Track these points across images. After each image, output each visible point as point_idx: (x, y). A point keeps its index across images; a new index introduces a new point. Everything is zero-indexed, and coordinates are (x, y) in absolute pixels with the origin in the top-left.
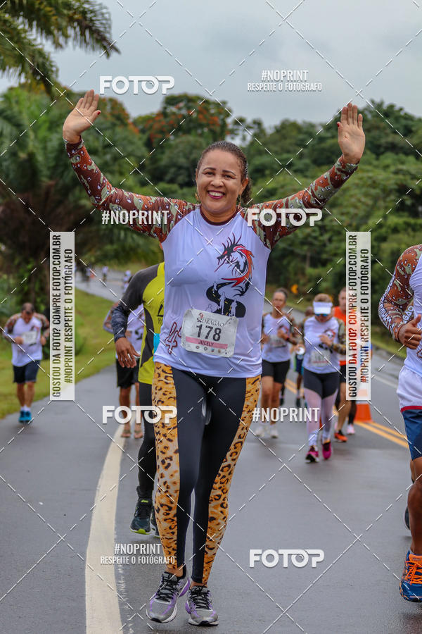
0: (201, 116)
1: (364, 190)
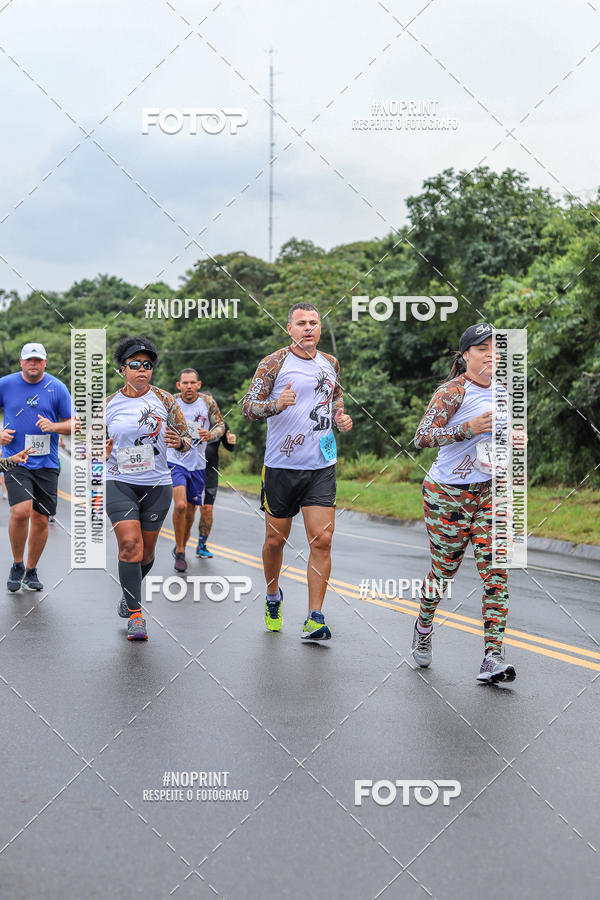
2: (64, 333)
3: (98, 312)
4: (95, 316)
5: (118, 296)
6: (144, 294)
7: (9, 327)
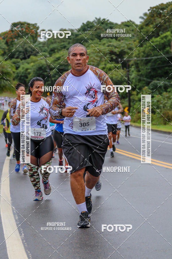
0: (27, 30)
1: (96, 54)
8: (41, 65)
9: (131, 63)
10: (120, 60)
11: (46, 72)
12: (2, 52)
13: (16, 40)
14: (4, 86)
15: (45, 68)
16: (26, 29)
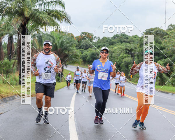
1: (119, 49)
2: (111, 48)
3: (120, 42)
4: (119, 43)
5: (125, 38)
6: (132, 38)
7: (97, 46)
8: (93, 53)
9: (135, 55)
10: (130, 53)
11: (95, 56)
12: (76, 46)
13: (82, 40)
14: (75, 61)
15: (95, 54)
16: (88, 35)
